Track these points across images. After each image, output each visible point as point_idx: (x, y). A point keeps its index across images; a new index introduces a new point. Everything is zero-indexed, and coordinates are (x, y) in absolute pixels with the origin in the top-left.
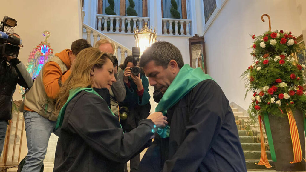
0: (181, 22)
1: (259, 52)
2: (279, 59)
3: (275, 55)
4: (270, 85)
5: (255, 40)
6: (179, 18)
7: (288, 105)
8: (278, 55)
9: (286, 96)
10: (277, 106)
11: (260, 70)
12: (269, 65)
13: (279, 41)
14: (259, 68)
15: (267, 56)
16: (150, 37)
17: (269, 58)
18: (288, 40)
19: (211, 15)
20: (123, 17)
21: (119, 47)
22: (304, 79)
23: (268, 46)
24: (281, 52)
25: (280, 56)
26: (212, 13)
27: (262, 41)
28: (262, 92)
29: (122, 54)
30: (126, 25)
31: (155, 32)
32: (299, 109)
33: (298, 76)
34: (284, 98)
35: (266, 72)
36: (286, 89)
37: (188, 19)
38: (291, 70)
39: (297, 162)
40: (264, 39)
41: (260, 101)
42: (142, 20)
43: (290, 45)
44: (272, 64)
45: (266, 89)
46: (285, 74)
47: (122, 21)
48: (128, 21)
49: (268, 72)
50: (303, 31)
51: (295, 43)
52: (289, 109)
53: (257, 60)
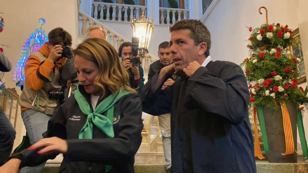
0: (178, 12)
1: (255, 44)
2: (275, 52)
3: (271, 47)
4: (265, 78)
5: (251, 33)
6: (177, 7)
7: (282, 97)
8: (274, 48)
9: (281, 89)
10: (271, 98)
11: (255, 63)
12: (265, 58)
13: (276, 34)
14: (255, 61)
15: (264, 49)
16: (147, 27)
17: (265, 51)
18: (284, 33)
19: (209, 6)
20: (120, 6)
21: (116, 36)
22: (298, 72)
23: (265, 39)
24: (277, 45)
25: (276, 49)
26: (210, 3)
27: (258, 34)
28: (257, 85)
29: (119, 43)
30: (123, 13)
31: (152, 21)
32: (292, 102)
33: (293, 69)
34: (279, 91)
35: (262, 65)
36: (280, 82)
37: (186, 9)
38: (287, 63)
39: (289, 154)
40: (260, 31)
41: (255, 93)
42: (139, 9)
43: (286, 38)
44: (268, 57)
45: (261, 82)
46: (280, 67)
47: (118, 9)
48: (124, 10)
49: (264, 64)
50: (299, 25)
51: (291, 36)
52: (283, 101)
53: (253, 52)
